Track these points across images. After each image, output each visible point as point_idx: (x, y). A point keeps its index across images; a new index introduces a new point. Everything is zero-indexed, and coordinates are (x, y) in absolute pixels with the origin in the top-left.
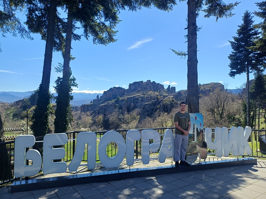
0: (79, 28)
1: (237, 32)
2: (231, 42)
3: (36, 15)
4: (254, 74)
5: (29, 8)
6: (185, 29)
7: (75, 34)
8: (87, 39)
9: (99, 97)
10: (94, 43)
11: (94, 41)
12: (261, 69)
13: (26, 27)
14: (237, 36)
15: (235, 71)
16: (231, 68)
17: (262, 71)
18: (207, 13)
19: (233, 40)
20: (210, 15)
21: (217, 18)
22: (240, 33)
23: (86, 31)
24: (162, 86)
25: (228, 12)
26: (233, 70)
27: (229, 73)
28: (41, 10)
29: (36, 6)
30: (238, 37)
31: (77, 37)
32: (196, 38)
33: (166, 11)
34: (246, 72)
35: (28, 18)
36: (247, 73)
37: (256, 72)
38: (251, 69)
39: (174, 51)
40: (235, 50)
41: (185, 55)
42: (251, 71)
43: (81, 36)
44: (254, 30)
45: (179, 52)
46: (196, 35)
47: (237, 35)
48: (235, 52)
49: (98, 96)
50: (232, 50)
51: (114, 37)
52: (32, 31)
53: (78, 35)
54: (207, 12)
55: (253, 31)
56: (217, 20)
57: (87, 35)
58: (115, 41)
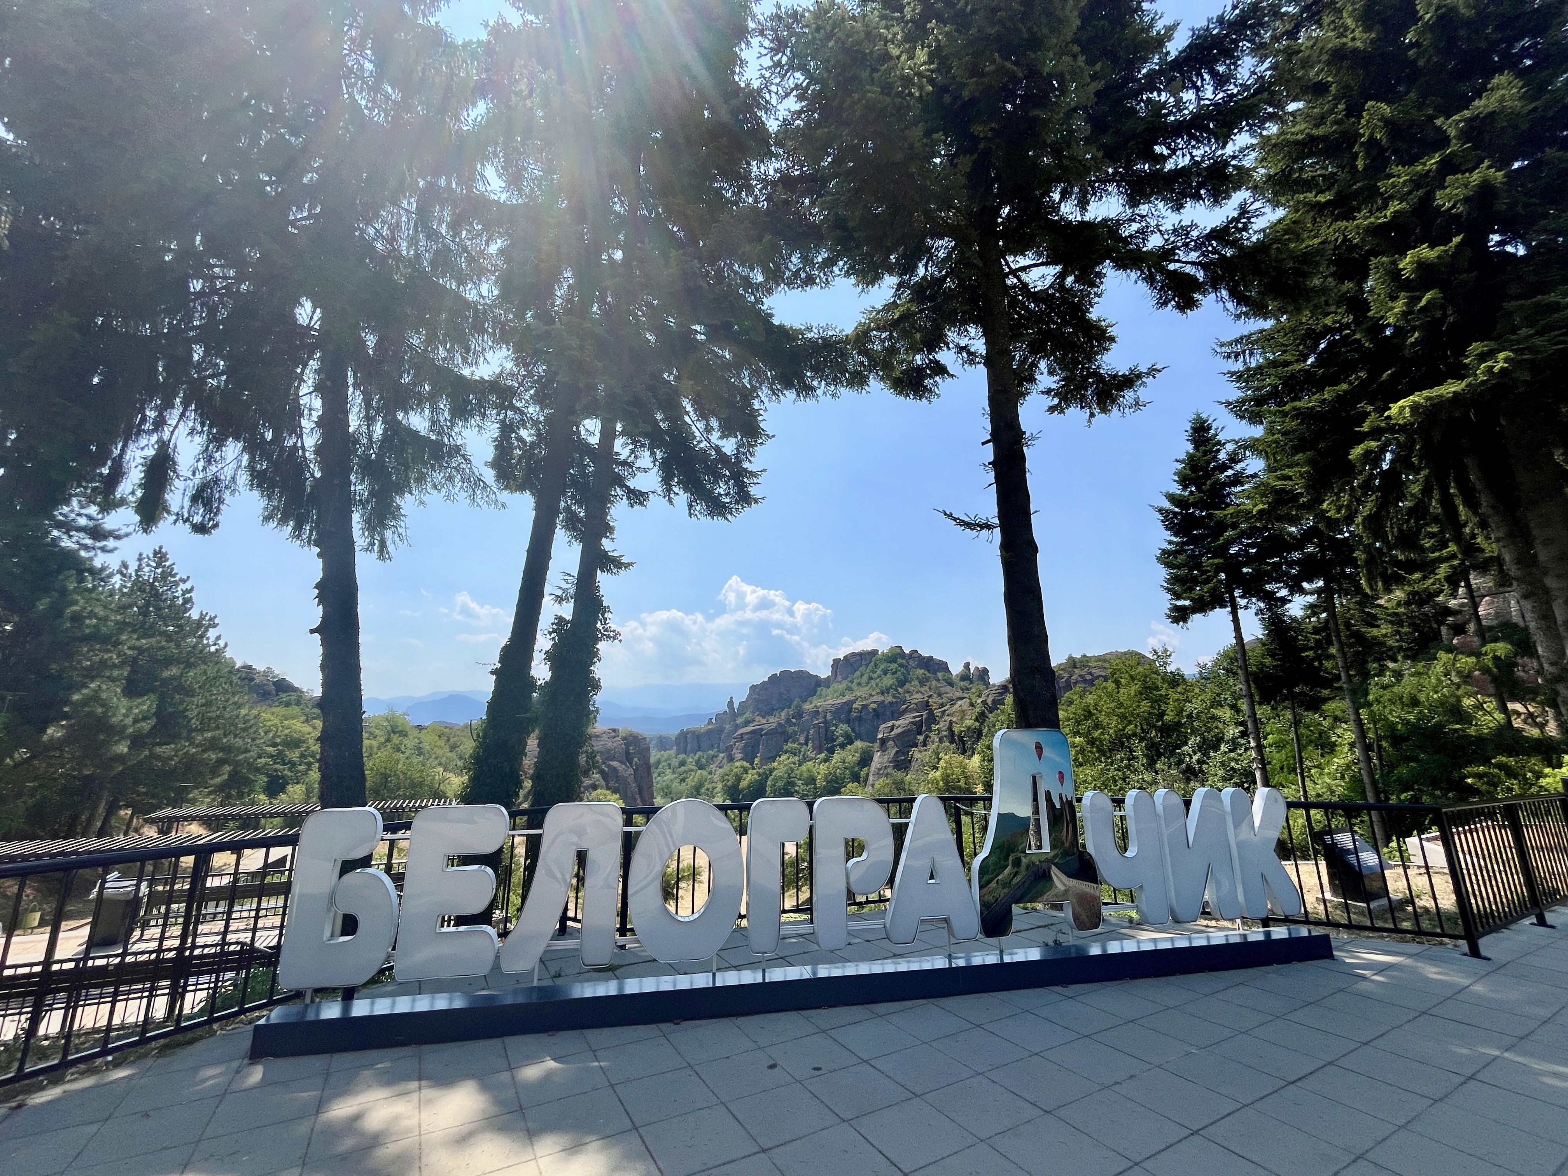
0: (645, 471)
1: (1176, 478)
2: (1160, 510)
3: (520, 439)
4: (1257, 614)
5: (502, 422)
6: (983, 444)
7: (633, 487)
8: (670, 501)
9: (736, 705)
10: (690, 514)
11: (690, 509)
12: (1278, 595)
13: (489, 476)
14: (1176, 489)
15: (1187, 603)
16: (1170, 597)
17: (1284, 601)
18: (1056, 401)
19: (1167, 505)
20: (1069, 406)
21: (1092, 415)
22: (1184, 480)
23: (667, 481)
24: (943, 666)
25: (1129, 395)
26: (1180, 603)
27: (1168, 612)
28: (536, 423)
29: (522, 413)
30: (1179, 492)
31: (637, 497)
32: (1023, 472)
33: (924, 400)
34: (1225, 607)
35: (496, 447)
36: (1229, 609)
37: (1262, 605)
38: (1242, 597)
39: (950, 516)
40: (1176, 535)
41: (988, 526)
42: (1242, 602)
43: (651, 496)
44: (1232, 468)
45: (966, 519)
46: (1023, 459)
47: (1176, 485)
48: (1175, 539)
50: (1168, 535)
51: (753, 490)
52: (506, 488)
53: (640, 491)
54: (1056, 395)
55: (1230, 472)
56: (1089, 421)
57: (669, 490)
58: (756, 501)
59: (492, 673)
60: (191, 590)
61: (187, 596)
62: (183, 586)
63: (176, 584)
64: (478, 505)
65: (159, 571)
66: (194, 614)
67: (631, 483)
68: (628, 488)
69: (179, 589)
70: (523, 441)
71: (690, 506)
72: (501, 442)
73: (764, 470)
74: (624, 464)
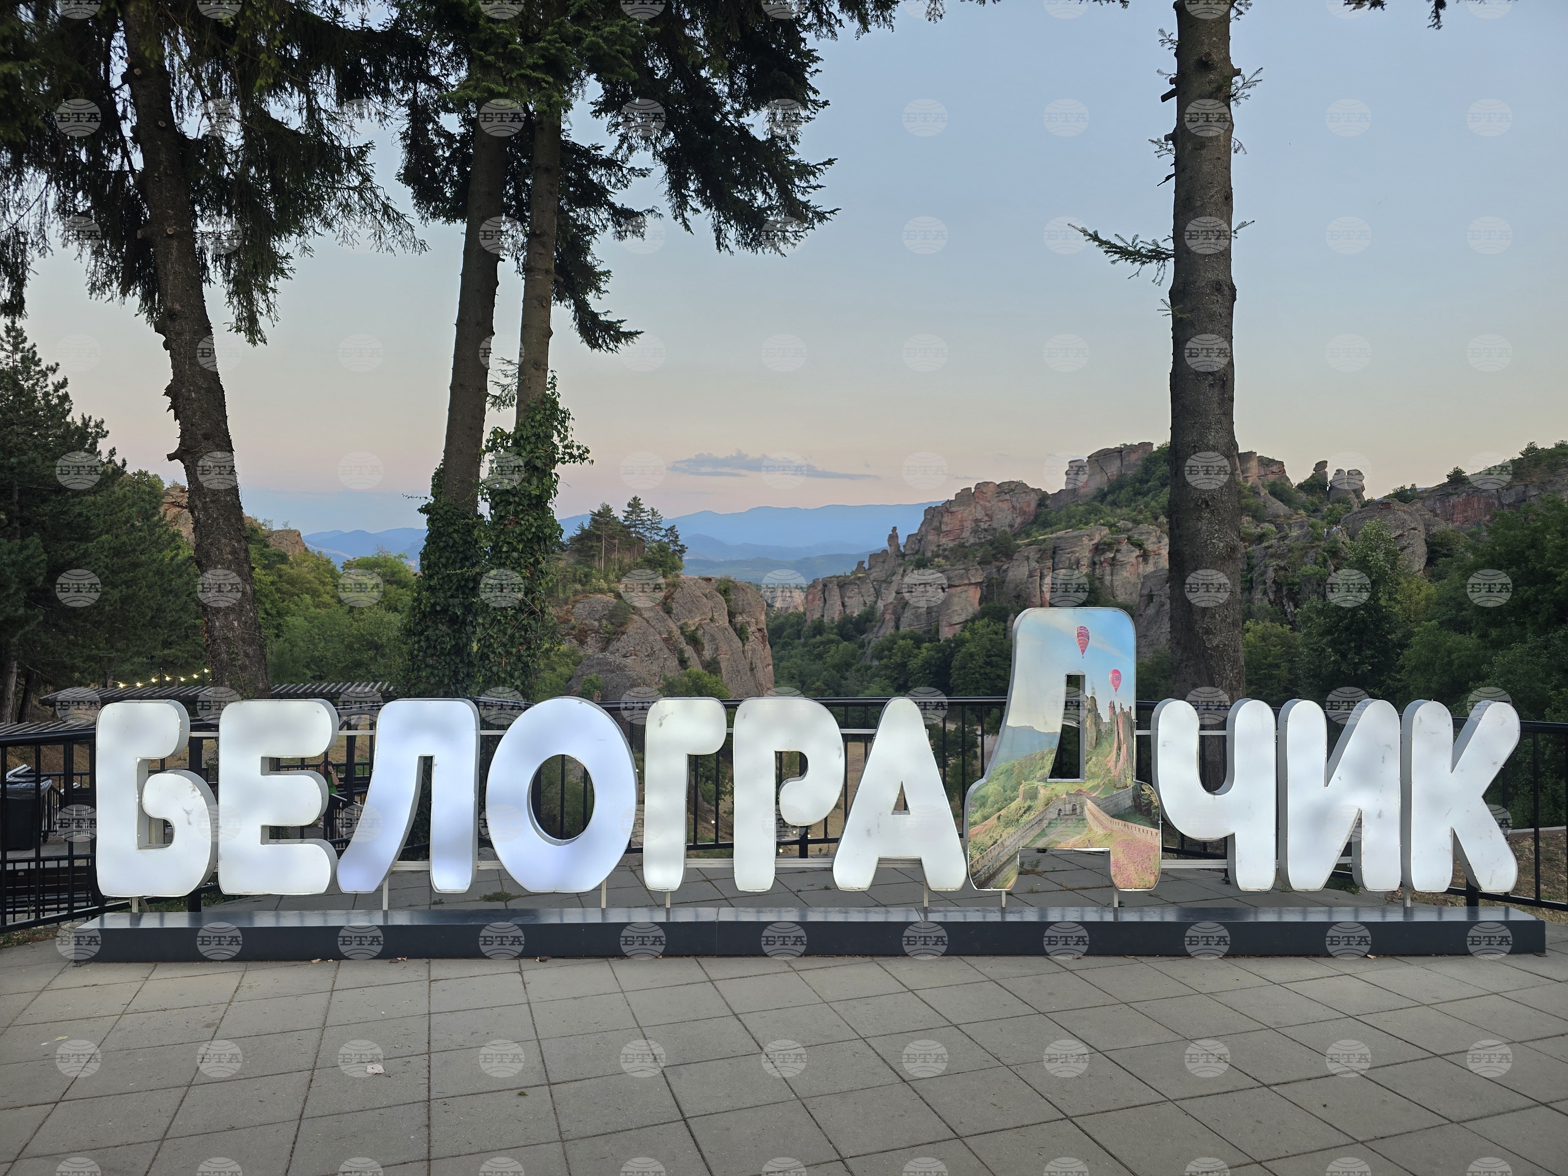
0: (643, 173)
3: (440, 132)
5: (412, 104)
7: (619, 205)
8: (685, 224)
10: (719, 244)
11: (718, 237)
23: (677, 186)
43: (652, 217)
49: (893, 537)
51: (812, 199)
53: (634, 211)
57: (682, 204)
58: (821, 216)
59: (421, 510)
60: (64, 384)
61: (61, 392)
62: (53, 379)
63: (44, 374)
64: (390, 249)
65: (18, 357)
66: (75, 417)
67: (619, 198)
68: (612, 206)
69: (49, 382)
70: (450, 137)
71: (718, 231)
72: (414, 139)
73: (830, 162)
74: (609, 164)
